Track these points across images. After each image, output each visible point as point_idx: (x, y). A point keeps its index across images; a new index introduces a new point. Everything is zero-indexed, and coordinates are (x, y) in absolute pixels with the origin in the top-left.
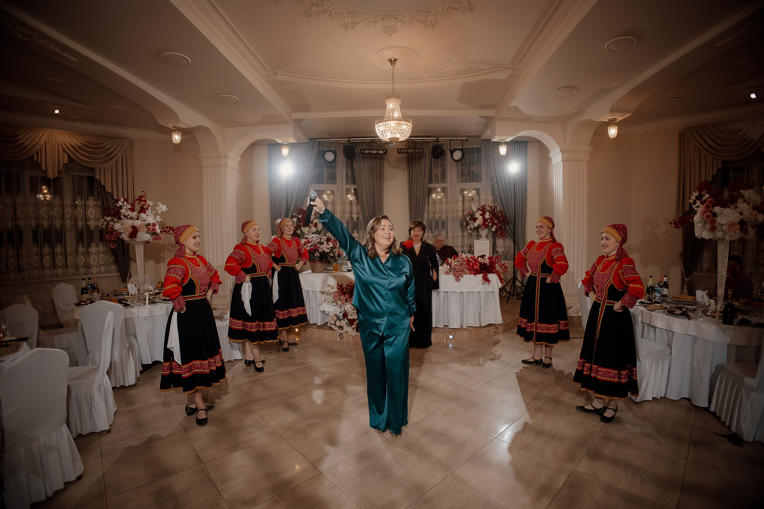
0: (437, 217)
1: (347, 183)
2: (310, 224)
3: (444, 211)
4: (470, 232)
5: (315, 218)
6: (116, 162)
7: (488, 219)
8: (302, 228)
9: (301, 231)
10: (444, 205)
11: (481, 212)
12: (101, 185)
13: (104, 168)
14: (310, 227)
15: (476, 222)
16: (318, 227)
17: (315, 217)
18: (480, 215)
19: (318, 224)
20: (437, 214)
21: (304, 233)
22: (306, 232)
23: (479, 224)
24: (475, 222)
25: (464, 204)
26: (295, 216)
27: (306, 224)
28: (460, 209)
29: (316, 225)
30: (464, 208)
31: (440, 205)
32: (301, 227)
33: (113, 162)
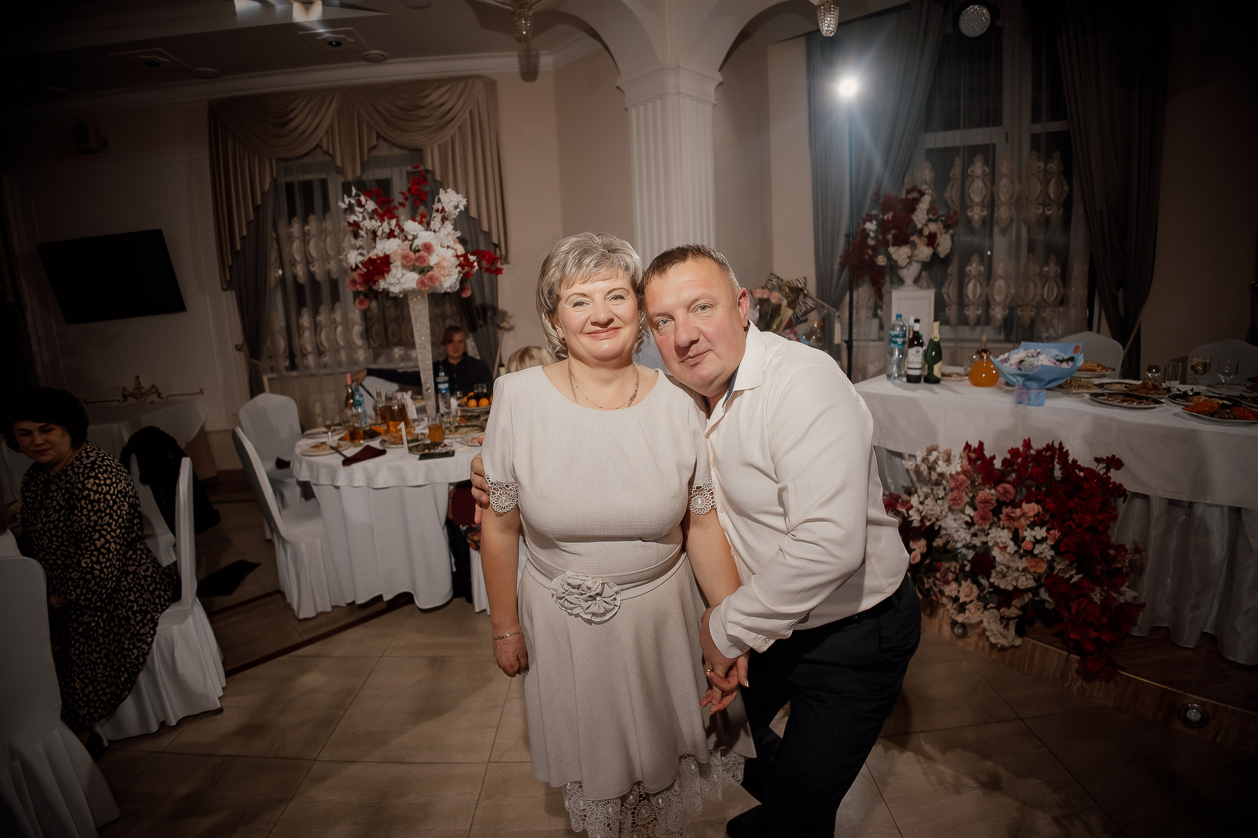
1: (1036, 118)
2: (914, 238)
5: (930, 220)
6: (460, 127)
8: (892, 250)
9: (889, 257)
12: (435, 181)
13: (439, 146)
14: (914, 245)
16: (938, 245)
17: (931, 216)
19: (939, 236)
21: (896, 262)
22: (902, 261)
26: (875, 217)
27: (902, 240)
29: (932, 240)
32: (888, 246)
33: (452, 130)
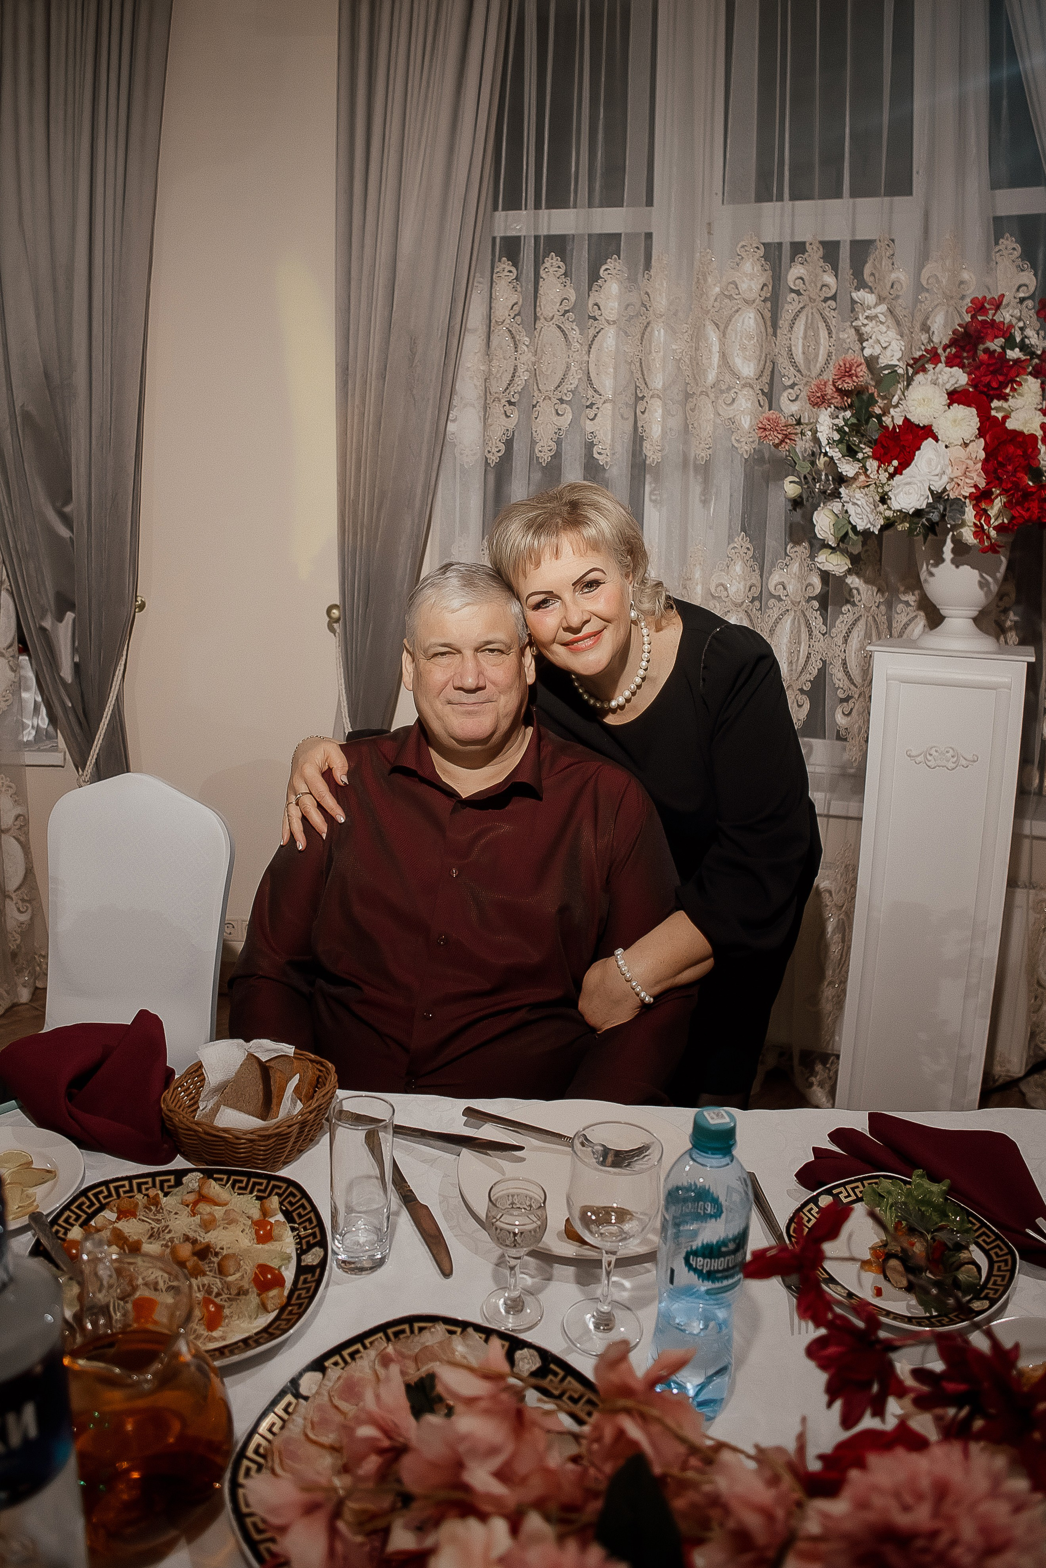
0: (551, 431)
3: (607, 384)
4: (836, 564)
7: (1033, 437)
10: (609, 339)
11: (959, 378)
15: (906, 463)
18: (955, 397)
20: (546, 409)
23: (938, 487)
24: (898, 471)
25: (784, 322)
28: (747, 369)
30: (783, 362)
31: (575, 334)
